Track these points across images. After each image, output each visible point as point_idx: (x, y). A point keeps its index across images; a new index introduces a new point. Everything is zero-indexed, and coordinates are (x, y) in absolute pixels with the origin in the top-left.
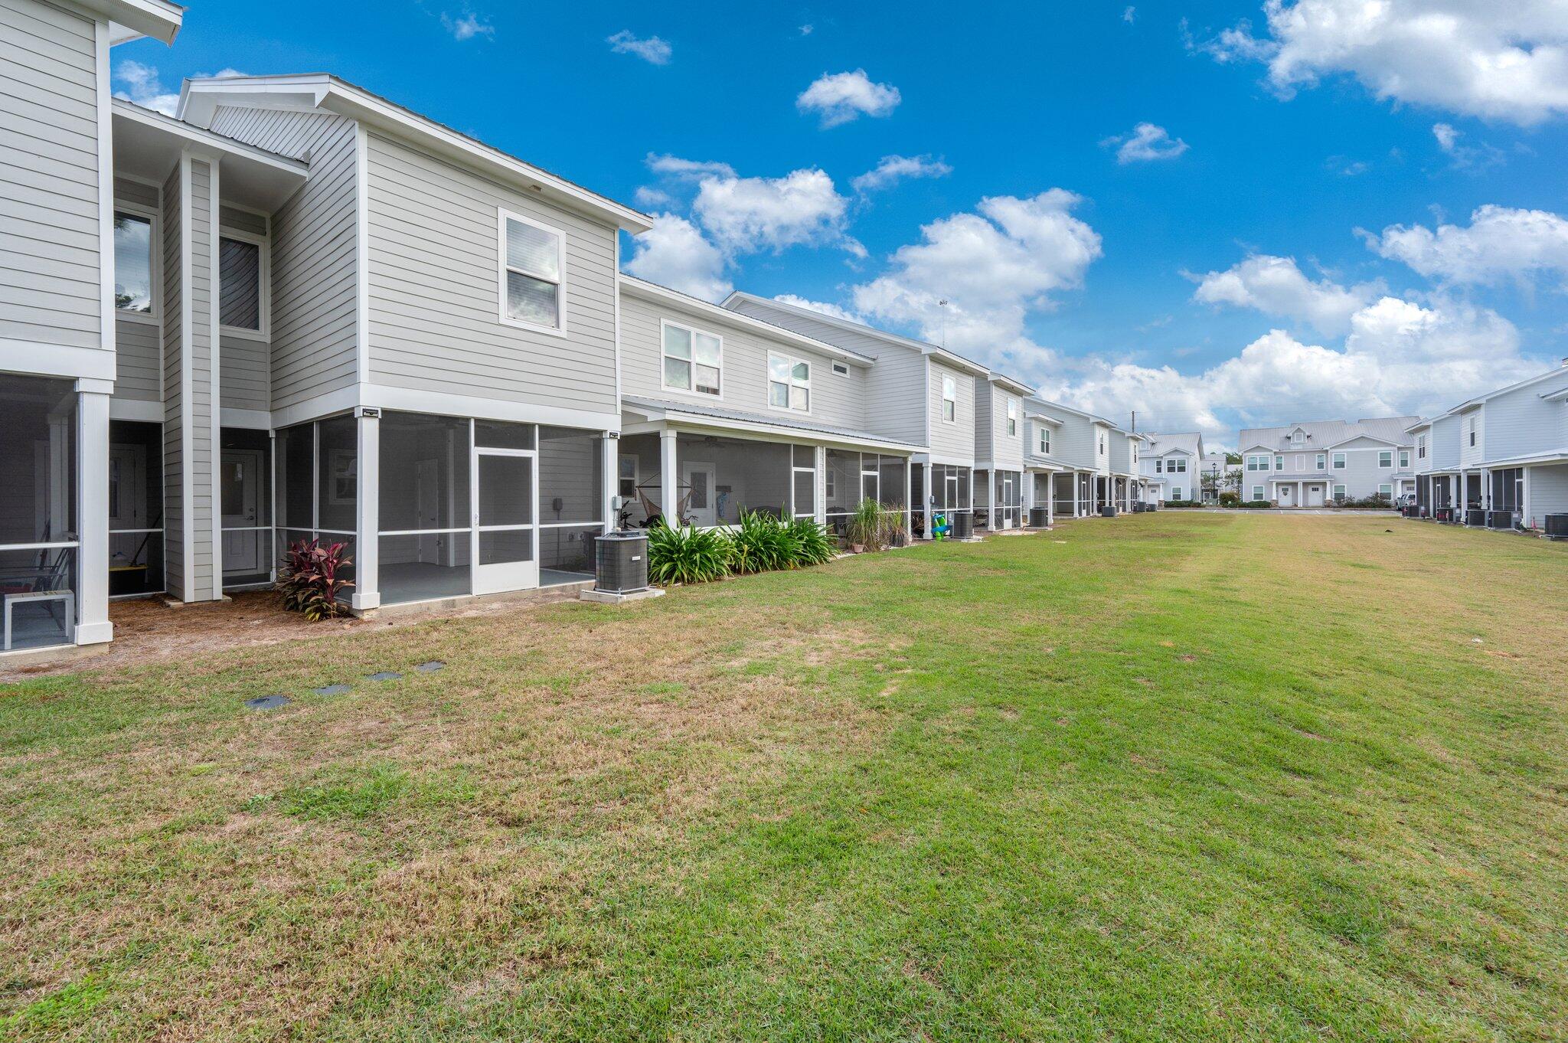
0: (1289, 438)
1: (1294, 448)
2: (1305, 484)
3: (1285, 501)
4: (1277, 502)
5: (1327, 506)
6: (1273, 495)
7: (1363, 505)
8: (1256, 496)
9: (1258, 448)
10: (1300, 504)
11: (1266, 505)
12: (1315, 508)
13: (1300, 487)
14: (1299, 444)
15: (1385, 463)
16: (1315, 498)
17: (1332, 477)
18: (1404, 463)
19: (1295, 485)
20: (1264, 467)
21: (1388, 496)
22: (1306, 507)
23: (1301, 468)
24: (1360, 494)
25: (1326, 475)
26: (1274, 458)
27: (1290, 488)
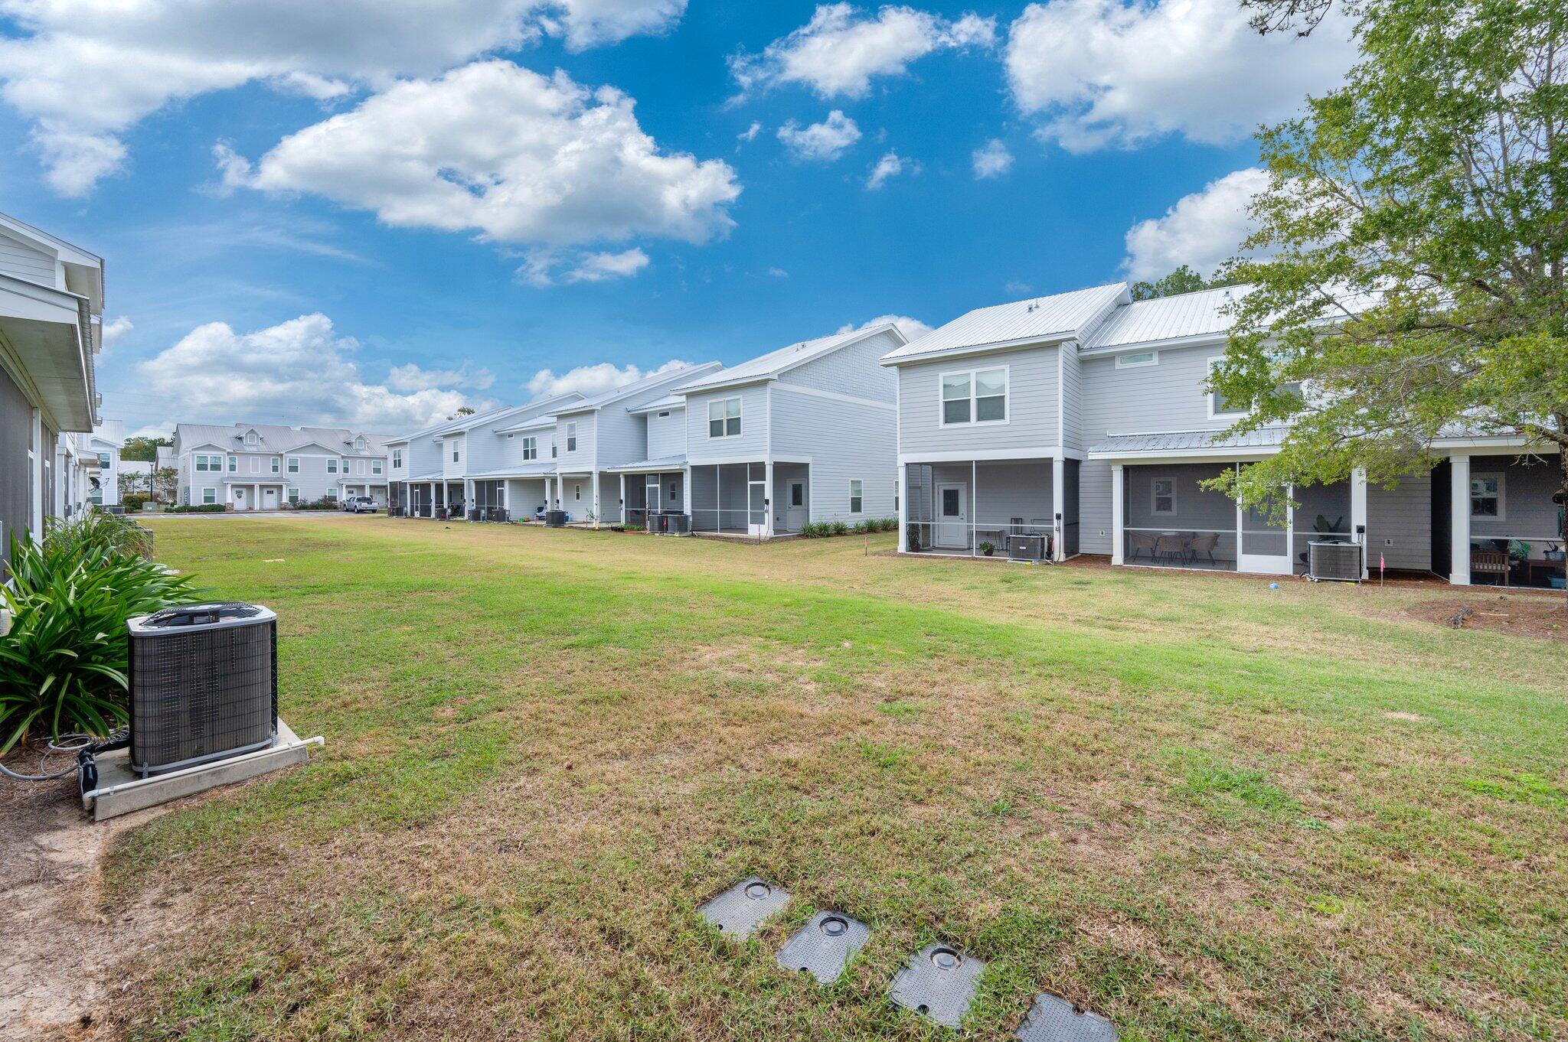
0: (240, 439)
1: (248, 449)
2: (262, 487)
3: (241, 504)
4: (232, 505)
5: (283, 508)
6: (229, 497)
7: (315, 507)
8: (207, 499)
9: (209, 446)
10: (257, 507)
11: (220, 509)
12: (271, 511)
13: (257, 490)
14: (250, 446)
15: (332, 469)
16: (271, 501)
17: (287, 480)
18: (346, 470)
19: (251, 487)
20: (216, 467)
21: (334, 499)
22: (262, 510)
23: (256, 471)
24: (313, 497)
25: (281, 479)
26: (227, 458)
27: (245, 491)
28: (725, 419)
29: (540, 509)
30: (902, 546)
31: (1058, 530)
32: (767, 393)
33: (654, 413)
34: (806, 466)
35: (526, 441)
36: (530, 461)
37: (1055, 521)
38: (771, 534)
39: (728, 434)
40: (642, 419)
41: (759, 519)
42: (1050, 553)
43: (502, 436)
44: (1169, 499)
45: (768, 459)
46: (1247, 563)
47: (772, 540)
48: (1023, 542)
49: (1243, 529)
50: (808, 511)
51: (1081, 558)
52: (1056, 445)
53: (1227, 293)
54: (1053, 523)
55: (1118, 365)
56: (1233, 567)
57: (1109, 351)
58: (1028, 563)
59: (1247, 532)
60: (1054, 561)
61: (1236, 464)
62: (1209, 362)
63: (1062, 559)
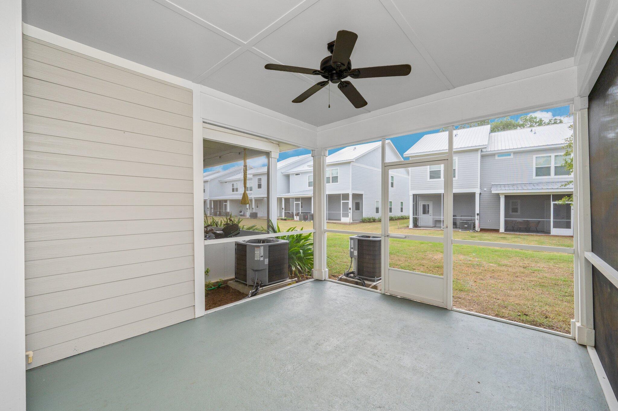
28: (331, 176)
29: (241, 212)
30: (411, 225)
31: (478, 219)
32: (350, 167)
33: (293, 174)
34: (362, 195)
35: (233, 185)
36: (235, 192)
37: (476, 216)
38: (351, 221)
39: (332, 182)
40: (288, 177)
41: (346, 215)
42: (474, 227)
43: (222, 183)
44: (517, 209)
45: (350, 192)
46: (554, 231)
47: (352, 224)
48: (466, 223)
49: (554, 219)
50: (362, 213)
51: (482, 230)
52: (478, 188)
53: (532, 130)
54: (475, 217)
55: (497, 158)
56: (550, 233)
57: (494, 152)
58: (469, 232)
59: (555, 220)
60: (476, 231)
61: (550, 195)
62: (534, 157)
63: (479, 230)
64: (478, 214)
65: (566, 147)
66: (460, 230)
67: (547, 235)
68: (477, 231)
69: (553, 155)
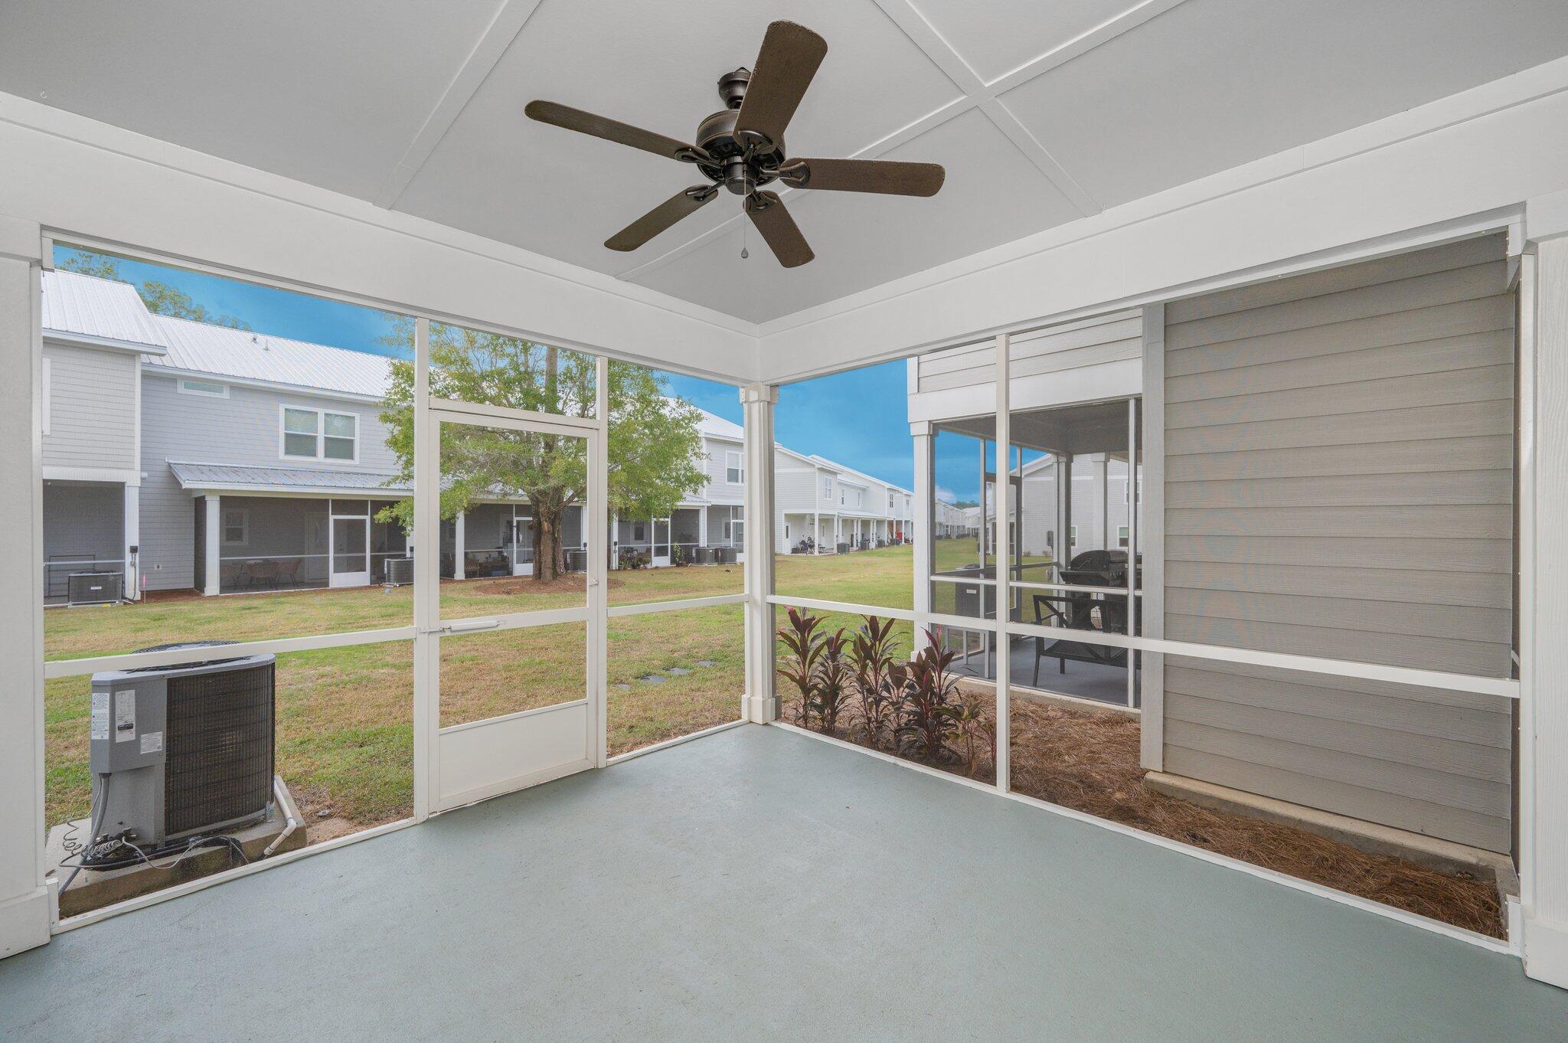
31: (133, 565)
37: (128, 557)
42: (123, 589)
44: (241, 531)
46: (337, 580)
48: (96, 581)
49: (335, 552)
51: (151, 596)
52: (133, 469)
53: (255, 339)
54: (123, 558)
55: (181, 389)
56: (327, 584)
57: (174, 372)
58: (109, 605)
59: (337, 555)
60: (130, 600)
61: (328, 500)
62: (282, 407)
63: (138, 597)
64: (134, 550)
65: (382, 405)
66: (70, 605)
67: (321, 591)
68: (135, 602)
69: (321, 412)
